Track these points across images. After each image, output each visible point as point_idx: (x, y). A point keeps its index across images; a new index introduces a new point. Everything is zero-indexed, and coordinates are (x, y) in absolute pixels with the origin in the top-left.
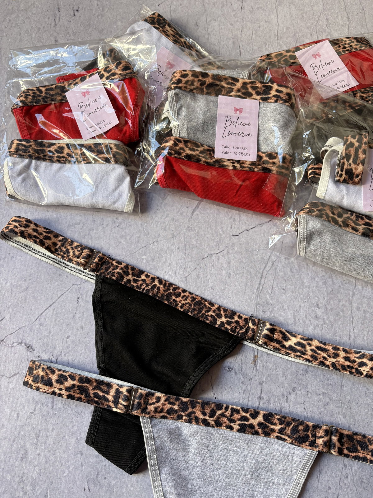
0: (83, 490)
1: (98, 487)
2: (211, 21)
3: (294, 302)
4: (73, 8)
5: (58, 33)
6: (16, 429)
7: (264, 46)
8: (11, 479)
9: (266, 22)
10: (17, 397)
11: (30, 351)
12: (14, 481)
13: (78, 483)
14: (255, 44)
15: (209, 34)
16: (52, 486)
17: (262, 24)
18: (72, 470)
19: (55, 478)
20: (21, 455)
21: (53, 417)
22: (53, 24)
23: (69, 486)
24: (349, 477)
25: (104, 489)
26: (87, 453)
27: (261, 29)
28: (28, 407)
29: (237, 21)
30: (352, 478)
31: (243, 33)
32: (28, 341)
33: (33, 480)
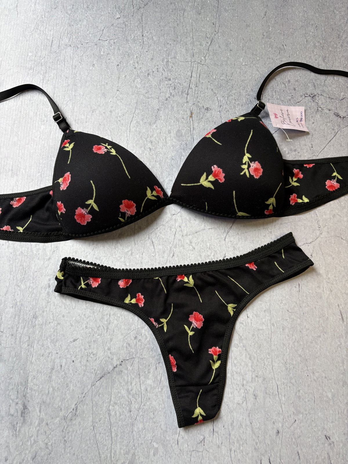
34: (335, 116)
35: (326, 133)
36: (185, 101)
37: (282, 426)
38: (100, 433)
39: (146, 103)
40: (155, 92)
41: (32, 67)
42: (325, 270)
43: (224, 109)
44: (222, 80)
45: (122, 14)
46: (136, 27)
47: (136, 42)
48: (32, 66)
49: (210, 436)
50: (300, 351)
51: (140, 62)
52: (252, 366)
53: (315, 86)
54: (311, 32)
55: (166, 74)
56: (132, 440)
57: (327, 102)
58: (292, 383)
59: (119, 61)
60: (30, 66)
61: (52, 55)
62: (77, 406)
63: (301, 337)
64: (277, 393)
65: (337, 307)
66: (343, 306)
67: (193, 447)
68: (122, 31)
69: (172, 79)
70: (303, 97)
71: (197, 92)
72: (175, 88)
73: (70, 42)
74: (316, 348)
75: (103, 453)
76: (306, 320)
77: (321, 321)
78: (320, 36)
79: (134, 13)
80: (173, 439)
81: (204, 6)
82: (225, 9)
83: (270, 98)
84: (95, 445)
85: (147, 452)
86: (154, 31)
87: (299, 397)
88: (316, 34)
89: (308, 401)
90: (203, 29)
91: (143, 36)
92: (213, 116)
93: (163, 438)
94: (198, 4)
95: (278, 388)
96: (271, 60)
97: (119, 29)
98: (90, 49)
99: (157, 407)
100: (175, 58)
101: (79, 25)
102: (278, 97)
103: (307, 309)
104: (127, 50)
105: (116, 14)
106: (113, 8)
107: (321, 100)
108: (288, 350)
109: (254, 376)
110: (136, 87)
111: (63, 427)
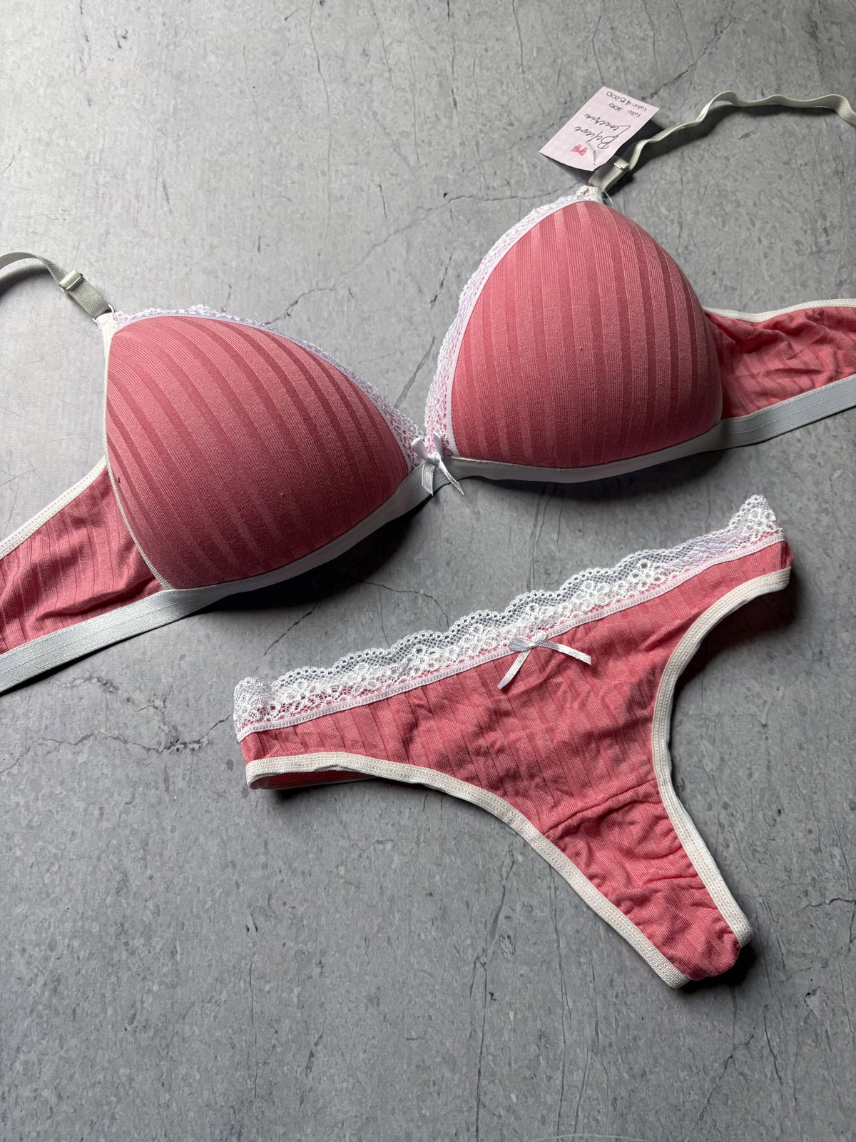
0: (245, 931)
1: (273, 922)
2: (391, 44)
3: (600, 550)
4: (115, 32)
5: (91, 85)
6: (100, 836)
7: (498, 87)
8: (100, 931)
9: (498, 39)
10: (95, 777)
11: (111, 692)
12: (107, 934)
13: (233, 919)
14: (481, 83)
15: (390, 70)
16: (183, 932)
17: (490, 44)
18: (220, 896)
19: (188, 916)
20: (114, 884)
21: (170, 807)
22: (79, 67)
23: (217, 927)
24: (731, 845)
25: (285, 922)
26: (245, 864)
27: (490, 54)
28: (119, 794)
29: (443, 41)
30: (736, 846)
31: (456, 63)
32: (103, 674)
33: (145, 927)
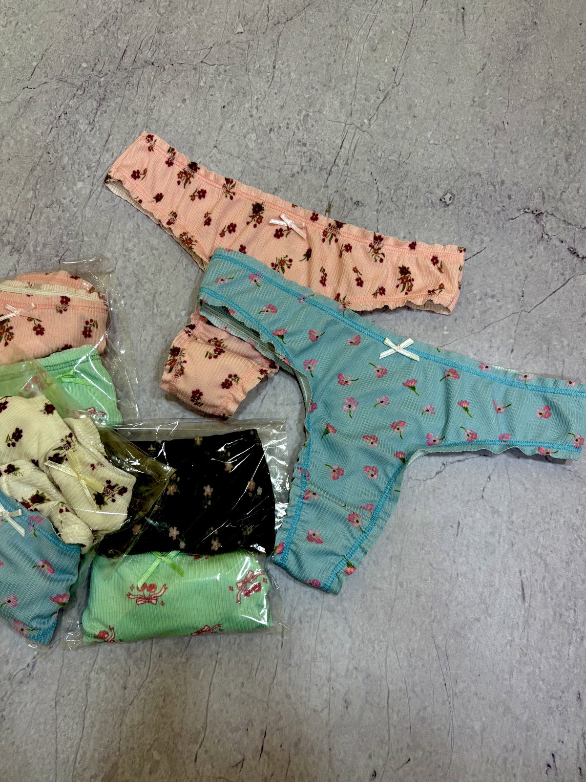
34: (569, 252)
35: (549, 277)
36: (323, 185)
37: (385, 765)
38: (65, 716)
39: (257, 175)
40: (276, 160)
41: (84, 86)
42: (508, 506)
43: (384, 208)
44: (391, 161)
45: (247, 27)
46: (266, 52)
47: (261, 74)
48: (84, 84)
49: (254, 758)
50: (440, 638)
51: (261, 108)
52: (350, 649)
53: (544, 198)
54: (553, 108)
55: (301, 135)
56: (118, 739)
57: (559, 227)
58: (414, 692)
59: (227, 101)
60: (80, 83)
61: (120, 73)
62: (36, 661)
63: (445, 615)
64: (386, 705)
65: (518, 574)
66: (527, 574)
67: (221, 772)
68: (242, 54)
69: (308, 145)
70: (522, 212)
71: (345, 173)
72: (310, 160)
73: (154, 58)
74: (469, 639)
75: (63, 751)
76: (460, 586)
77: (486, 594)
78: (568, 119)
79: (268, 30)
80: (188, 751)
81: (384, 39)
82: (418, 48)
83: (466, 204)
84: (53, 734)
85: (140, 764)
86: (294, 64)
87: (423, 719)
88: (562, 113)
89: (439, 729)
90: (376, 76)
91: (274, 67)
92: (365, 218)
93: (172, 745)
94: (375, 35)
95: (388, 697)
96: (478, 142)
97: (238, 51)
98: (183, 74)
99: (173, 690)
100: (320, 112)
101: (173, 34)
102: (480, 205)
103: (464, 568)
104: (245, 84)
105: (237, 26)
106: (235, 16)
107: (550, 223)
108: (419, 633)
109: (351, 667)
110: (247, 146)
111: (4, 694)
